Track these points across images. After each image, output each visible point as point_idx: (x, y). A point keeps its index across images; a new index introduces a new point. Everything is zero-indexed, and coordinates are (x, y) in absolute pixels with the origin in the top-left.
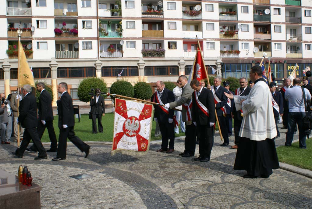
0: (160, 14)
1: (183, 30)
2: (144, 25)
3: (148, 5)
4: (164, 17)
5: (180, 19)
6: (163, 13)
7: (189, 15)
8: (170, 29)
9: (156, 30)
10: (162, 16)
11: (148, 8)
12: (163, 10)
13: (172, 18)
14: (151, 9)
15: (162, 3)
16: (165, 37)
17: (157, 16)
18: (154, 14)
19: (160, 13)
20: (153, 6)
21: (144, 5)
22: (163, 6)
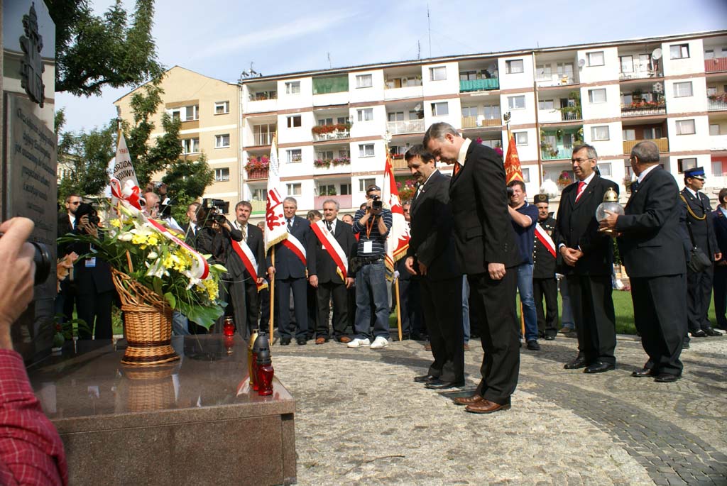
0: (660, 108)
1: (711, 134)
2: (626, 132)
3: (634, 94)
4: (668, 112)
5: (703, 113)
6: (665, 105)
7: (722, 102)
8: (681, 134)
9: (652, 138)
10: (664, 111)
11: (633, 99)
12: (665, 100)
13: (685, 112)
14: (640, 100)
15: (663, 87)
16: (671, 151)
17: (652, 112)
18: (646, 109)
19: (659, 106)
20: (644, 96)
21: (625, 95)
22: (664, 91)
